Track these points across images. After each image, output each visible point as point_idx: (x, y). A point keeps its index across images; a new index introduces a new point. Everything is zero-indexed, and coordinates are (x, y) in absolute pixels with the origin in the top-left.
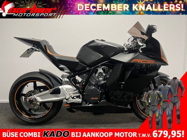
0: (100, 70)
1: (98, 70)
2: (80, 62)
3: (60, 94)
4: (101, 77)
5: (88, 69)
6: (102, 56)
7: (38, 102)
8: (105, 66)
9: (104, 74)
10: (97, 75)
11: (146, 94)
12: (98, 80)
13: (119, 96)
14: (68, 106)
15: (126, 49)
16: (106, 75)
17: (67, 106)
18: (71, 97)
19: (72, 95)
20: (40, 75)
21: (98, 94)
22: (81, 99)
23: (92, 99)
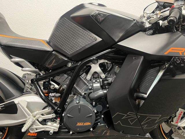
0: (95, 68)
1: (90, 67)
2: (54, 50)
4: (96, 81)
5: (70, 65)
6: (99, 39)
8: (105, 59)
9: (103, 76)
10: (89, 77)
11: (182, 112)
12: (90, 87)
13: (132, 121)
14: (33, 136)
15: (147, 25)
16: (106, 77)
18: (38, 120)
19: (39, 117)
21: (91, 116)
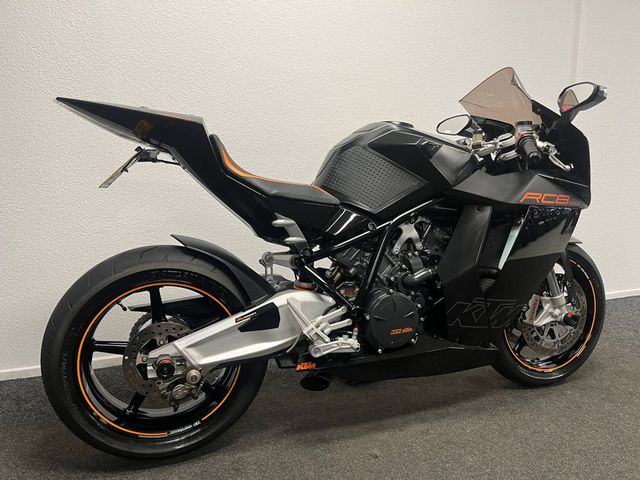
0: (409, 232)
1: (401, 231)
2: (341, 203)
3: (277, 326)
4: (413, 255)
7: (193, 367)
8: (423, 216)
9: (420, 245)
10: (397, 249)
13: (477, 315)
14: (307, 370)
17: (305, 368)
19: (325, 328)
20: (188, 259)
21: (412, 316)
22: (354, 337)
23: (395, 332)
